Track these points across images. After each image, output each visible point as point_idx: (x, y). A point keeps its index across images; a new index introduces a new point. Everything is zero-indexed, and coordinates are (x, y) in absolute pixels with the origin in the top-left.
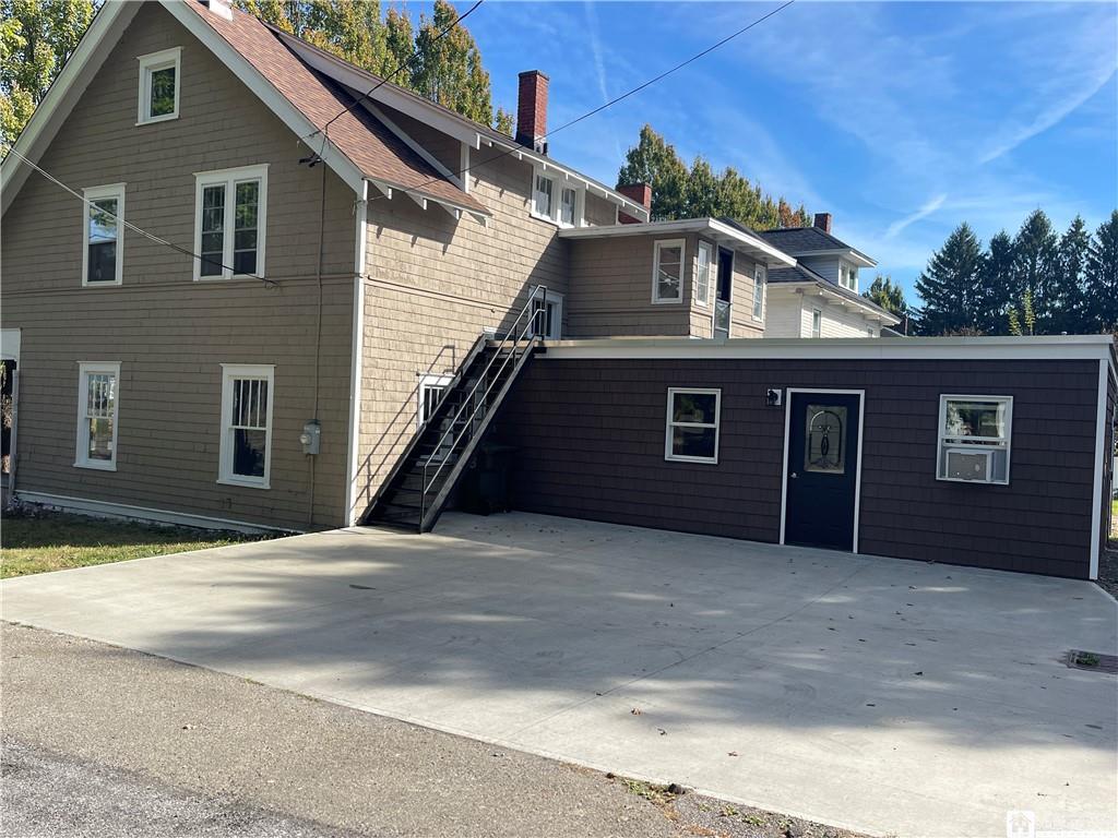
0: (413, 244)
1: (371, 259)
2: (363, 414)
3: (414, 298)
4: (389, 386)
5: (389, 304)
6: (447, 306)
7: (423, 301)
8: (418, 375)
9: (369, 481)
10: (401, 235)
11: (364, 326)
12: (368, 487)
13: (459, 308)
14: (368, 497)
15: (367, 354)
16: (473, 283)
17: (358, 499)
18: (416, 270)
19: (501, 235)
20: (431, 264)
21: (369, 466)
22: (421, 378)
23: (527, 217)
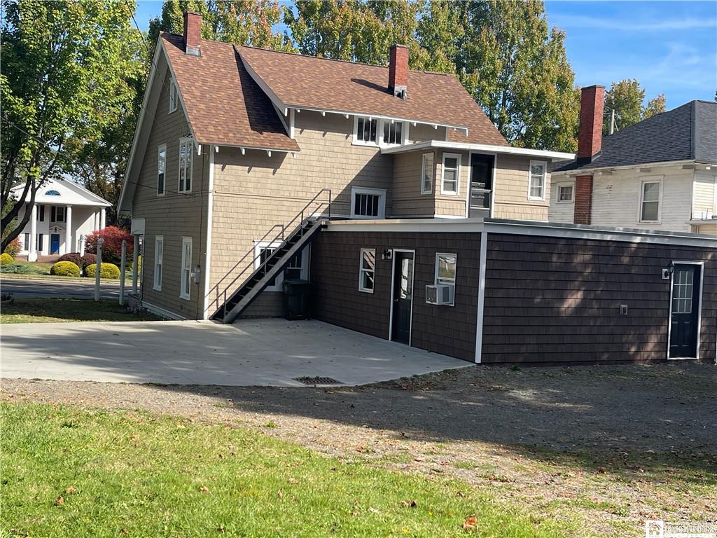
0: (249, 172)
1: (217, 182)
2: (213, 263)
3: (250, 201)
4: (231, 247)
5: (231, 204)
6: (277, 203)
7: (256, 201)
8: (254, 241)
9: (218, 297)
10: (240, 168)
11: (213, 217)
12: (217, 300)
13: (286, 204)
14: (217, 305)
15: (216, 231)
16: (300, 189)
17: (210, 306)
18: (250, 185)
19: (324, 159)
20: (264, 181)
21: (217, 289)
22: (256, 243)
23: (350, 146)
